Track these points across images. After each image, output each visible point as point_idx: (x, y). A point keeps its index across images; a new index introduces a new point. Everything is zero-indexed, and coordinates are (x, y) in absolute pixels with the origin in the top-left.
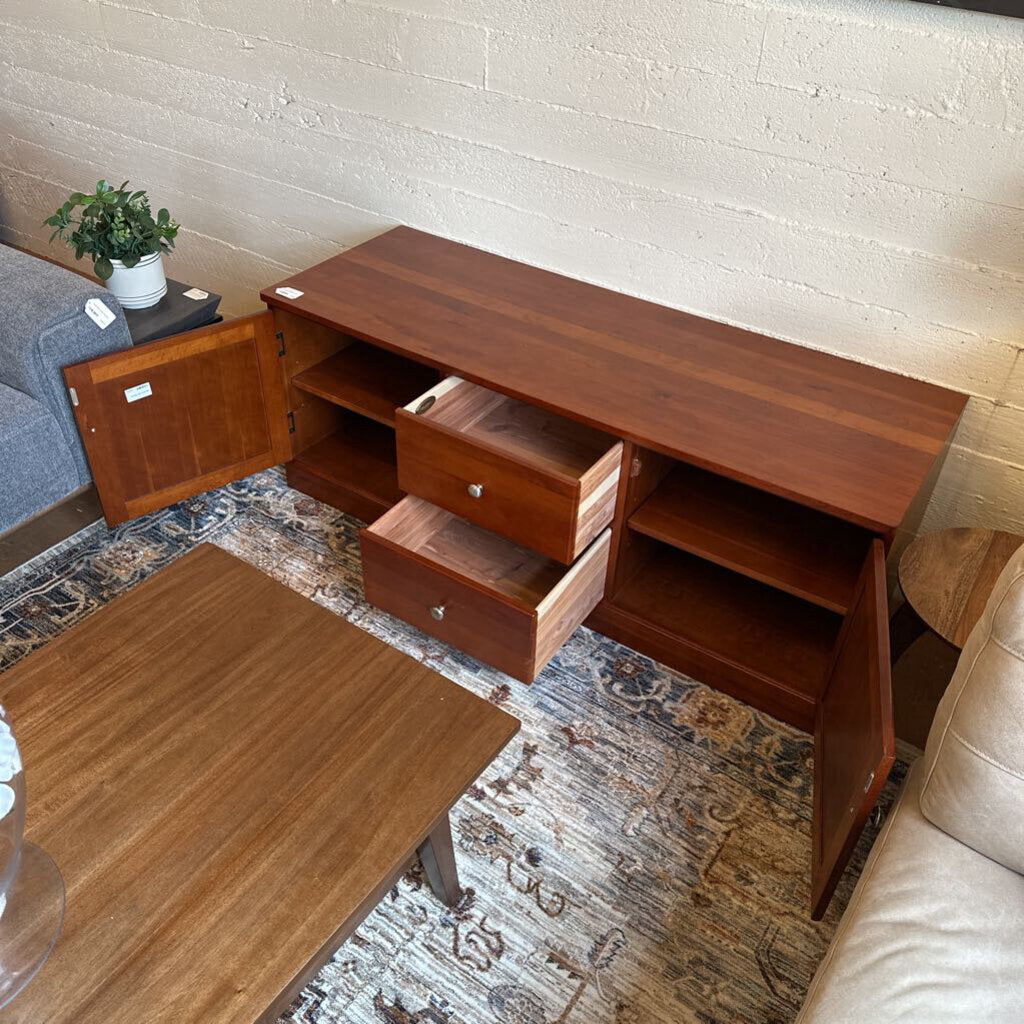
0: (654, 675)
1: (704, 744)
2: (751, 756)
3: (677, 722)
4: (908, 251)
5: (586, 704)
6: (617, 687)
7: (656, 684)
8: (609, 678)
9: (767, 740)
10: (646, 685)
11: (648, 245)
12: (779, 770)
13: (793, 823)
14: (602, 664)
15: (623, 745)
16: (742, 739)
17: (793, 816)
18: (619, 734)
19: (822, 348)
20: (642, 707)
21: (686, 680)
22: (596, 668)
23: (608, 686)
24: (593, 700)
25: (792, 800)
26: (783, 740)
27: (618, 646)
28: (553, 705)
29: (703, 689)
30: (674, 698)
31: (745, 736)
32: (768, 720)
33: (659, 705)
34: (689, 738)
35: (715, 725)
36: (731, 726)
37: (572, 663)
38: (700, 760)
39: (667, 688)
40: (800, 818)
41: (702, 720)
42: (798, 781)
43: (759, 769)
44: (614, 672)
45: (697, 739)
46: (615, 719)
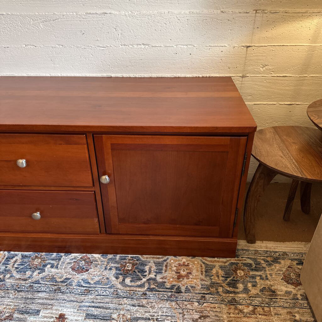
0: (144, 264)
1: (187, 290)
2: (213, 285)
3: (168, 285)
4: (187, 12)
5: (115, 300)
6: (128, 281)
7: (147, 268)
8: (121, 278)
9: (214, 271)
10: (143, 271)
11: (57, 46)
12: (229, 284)
13: (253, 312)
14: (114, 271)
15: (147, 315)
16: (203, 277)
17: (251, 308)
18: (142, 310)
19: (160, 75)
20: (147, 286)
21: (161, 259)
22: (111, 275)
23: (122, 283)
24: (118, 296)
25: (244, 299)
26: (221, 267)
27: (118, 257)
28: (95, 312)
29: (171, 259)
30: (159, 272)
31: (204, 275)
32: (208, 260)
33: (154, 280)
34: (179, 291)
35: (187, 276)
36: (194, 272)
37: (97, 279)
38: (191, 301)
39: (154, 268)
40: (255, 307)
41: (180, 277)
42: (241, 286)
43: (220, 289)
44: (122, 273)
45: (183, 289)
46: (135, 302)
